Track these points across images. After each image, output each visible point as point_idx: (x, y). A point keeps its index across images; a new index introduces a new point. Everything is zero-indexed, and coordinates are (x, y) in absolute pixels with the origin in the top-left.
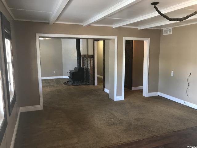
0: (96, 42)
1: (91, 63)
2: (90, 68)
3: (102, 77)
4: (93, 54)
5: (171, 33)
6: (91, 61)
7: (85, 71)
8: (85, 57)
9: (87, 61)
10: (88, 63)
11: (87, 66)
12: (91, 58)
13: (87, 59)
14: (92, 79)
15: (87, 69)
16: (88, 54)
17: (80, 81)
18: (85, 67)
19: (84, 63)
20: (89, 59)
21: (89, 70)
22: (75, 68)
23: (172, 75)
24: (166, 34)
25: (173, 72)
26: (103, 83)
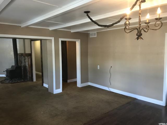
0: (32, 42)
1: (28, 61)
2: (27, 65)
3: (41, 74)
4: (30, 53)
5: (96, 36)
6: (29, 60)
7: (22, 68)
8: (23, 56)
9: (25, 60)
10: (26, 61)
11: (25, 64)
12: (29, 56)
13: (25, 57)
14: (30, 76)
15: (25, 67)
16: (25, 53)
17: (18, 78)
18: (22, 64)
19: (21, 61)
20: (26, 58)
21: (26, 67)
22: (12, 66)
23: (99, 68)
24: (92, 37)
25: (99, 66)
26: (41, 79)
